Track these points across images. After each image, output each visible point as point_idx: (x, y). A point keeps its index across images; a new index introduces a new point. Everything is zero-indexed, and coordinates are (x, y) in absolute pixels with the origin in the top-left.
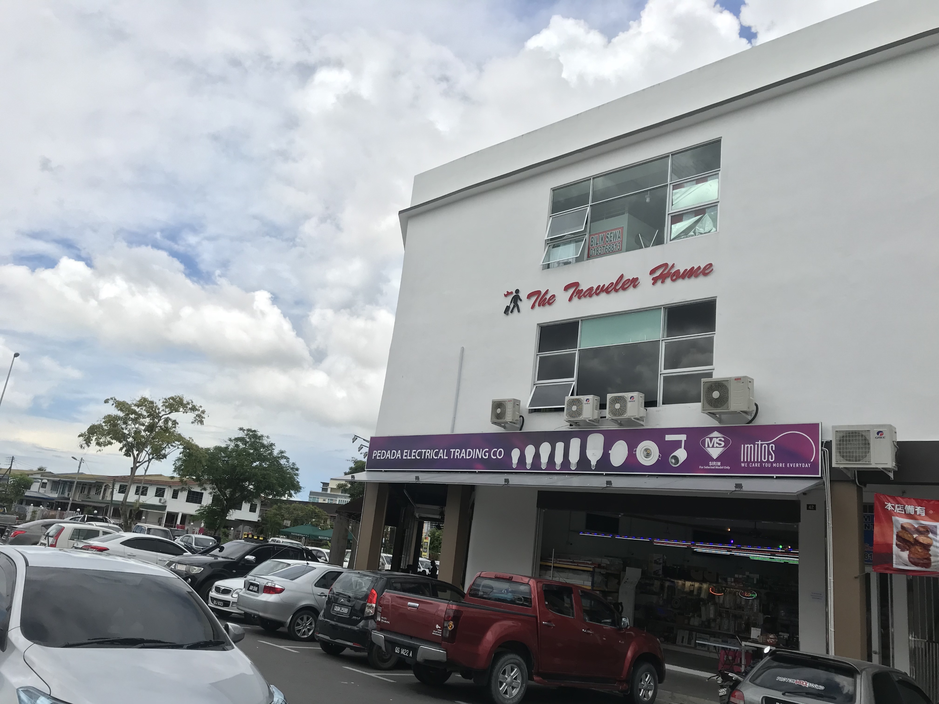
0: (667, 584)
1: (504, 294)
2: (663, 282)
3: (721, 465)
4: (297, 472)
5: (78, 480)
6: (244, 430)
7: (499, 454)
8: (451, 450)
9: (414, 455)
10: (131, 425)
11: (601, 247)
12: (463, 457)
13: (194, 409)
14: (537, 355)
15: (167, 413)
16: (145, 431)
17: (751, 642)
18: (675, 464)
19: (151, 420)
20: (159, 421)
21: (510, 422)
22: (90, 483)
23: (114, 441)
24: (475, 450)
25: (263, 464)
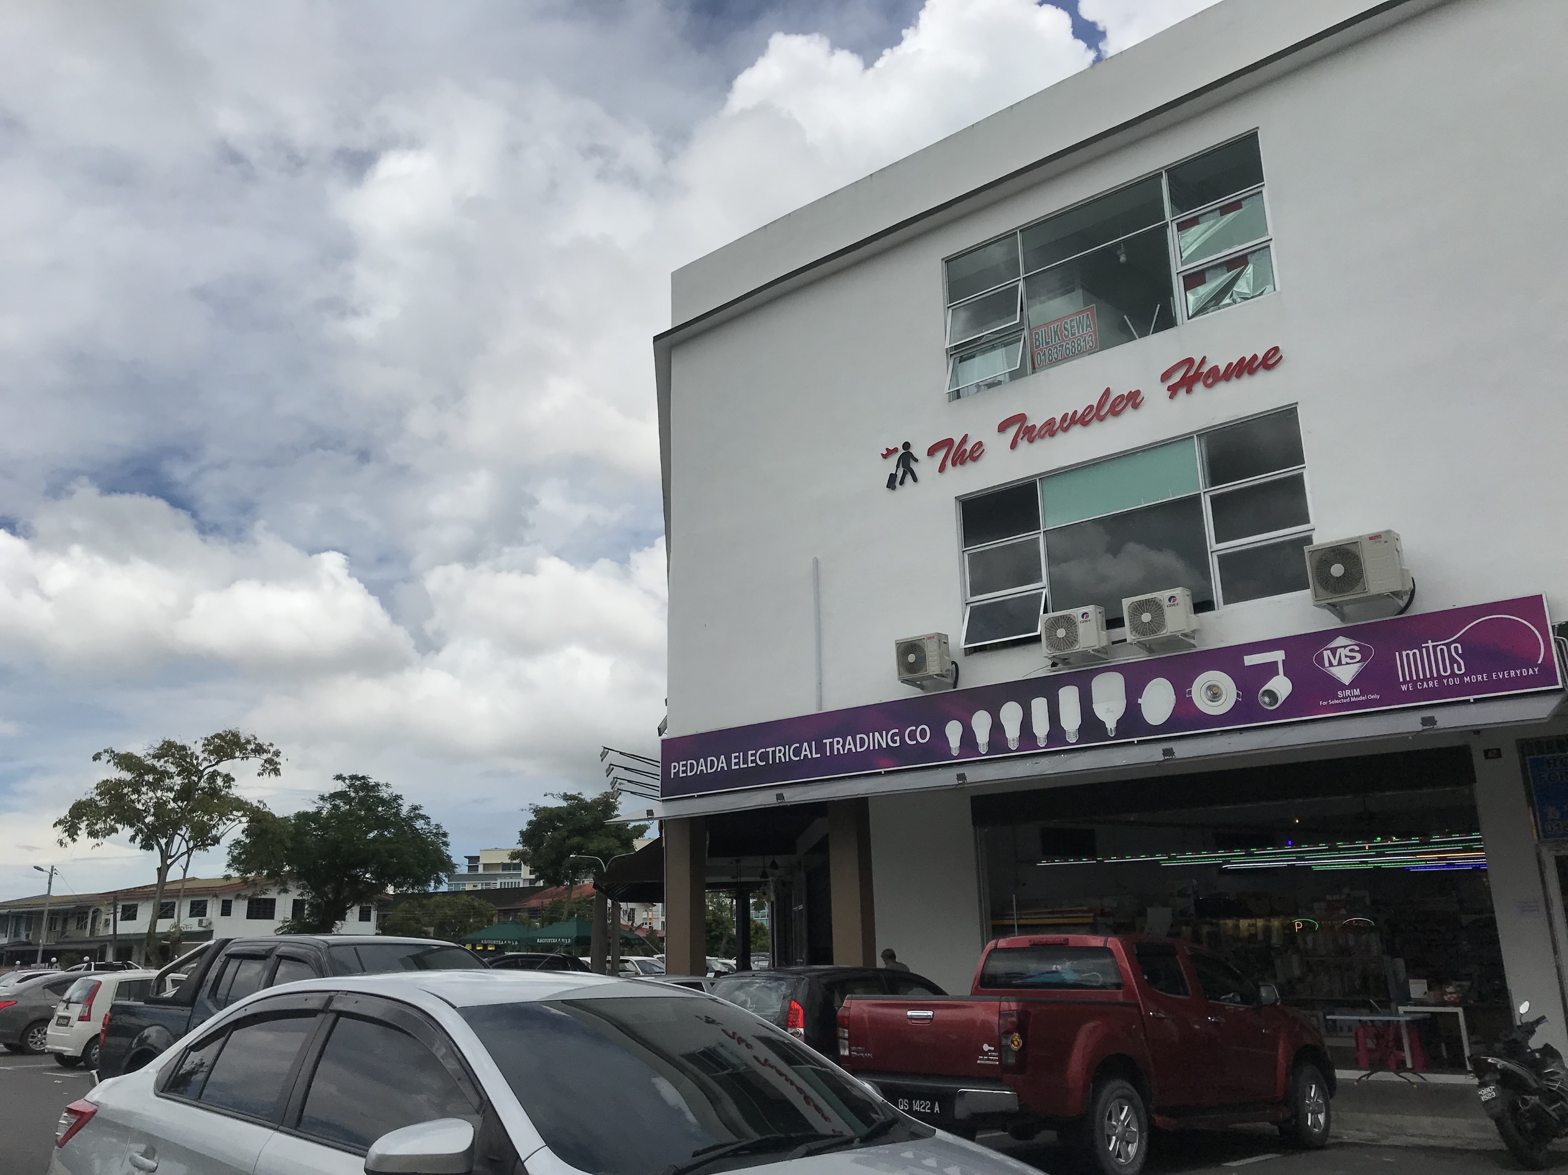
0: (1205, 929)
1: (882, 454)
2: (1189, 391)
3: (1362, 694)
4: (444, 839)
5: (49, 908)
6: (345, 778)
7: (922, 734)
8: (824, 741)
9: (753, 758)
10: (147, 794)
11: (1057, 347)
12: (850, 749)
13: (259, 750)
14: (963, 552)
15: (213, 763)
16: (175, 800)
17: (1415, 1005)
18: (1271, 705)
19: (184, 778)
20: (200, 779)
21: (937, 675)
22: (63, 910)
23: (119, 826)
24: (871, 734)
25: (386, 833)
